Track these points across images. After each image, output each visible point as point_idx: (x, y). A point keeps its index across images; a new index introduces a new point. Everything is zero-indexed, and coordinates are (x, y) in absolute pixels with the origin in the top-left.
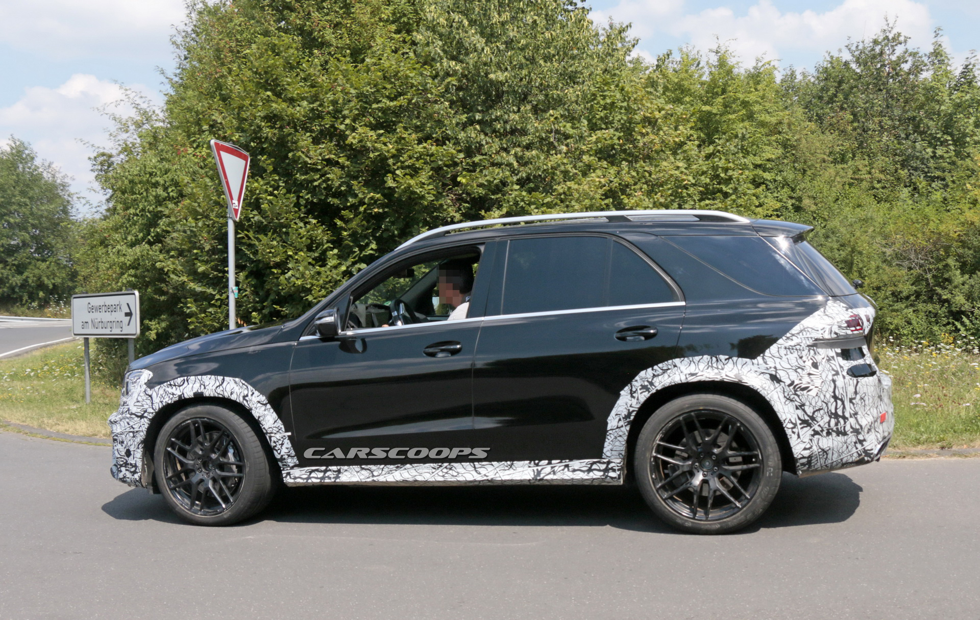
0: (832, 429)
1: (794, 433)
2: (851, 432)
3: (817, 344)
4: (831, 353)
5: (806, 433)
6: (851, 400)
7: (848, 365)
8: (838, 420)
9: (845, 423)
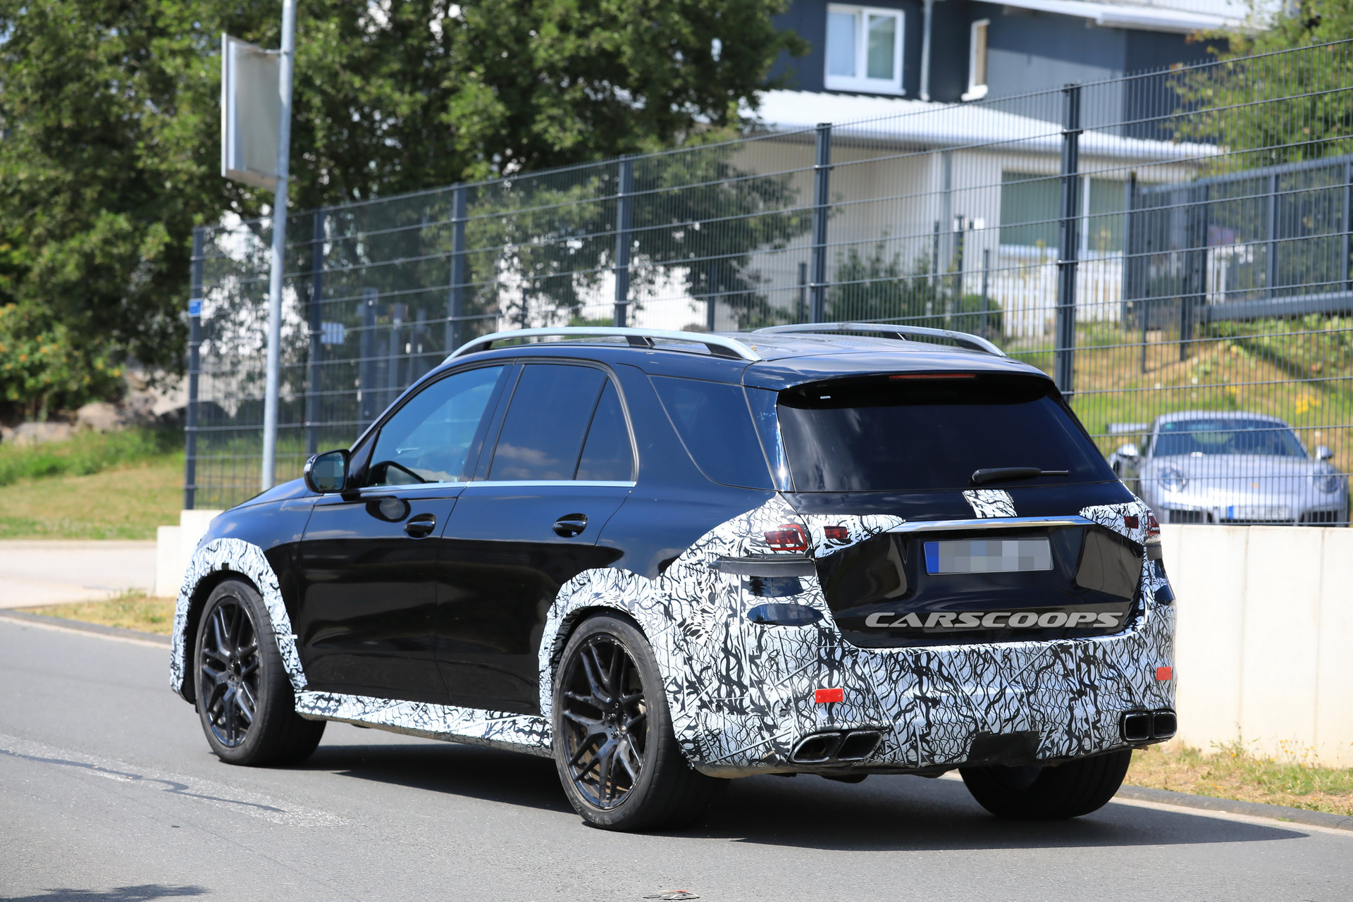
0: (723, 701)
1: (676, 700)
2: (752, 711)
3: (722, 564)
4: (734, 580)
5: (692, 702)
6: (752, 659)
7: (754, 603)
8: (731, 687)
9: (742, 694)
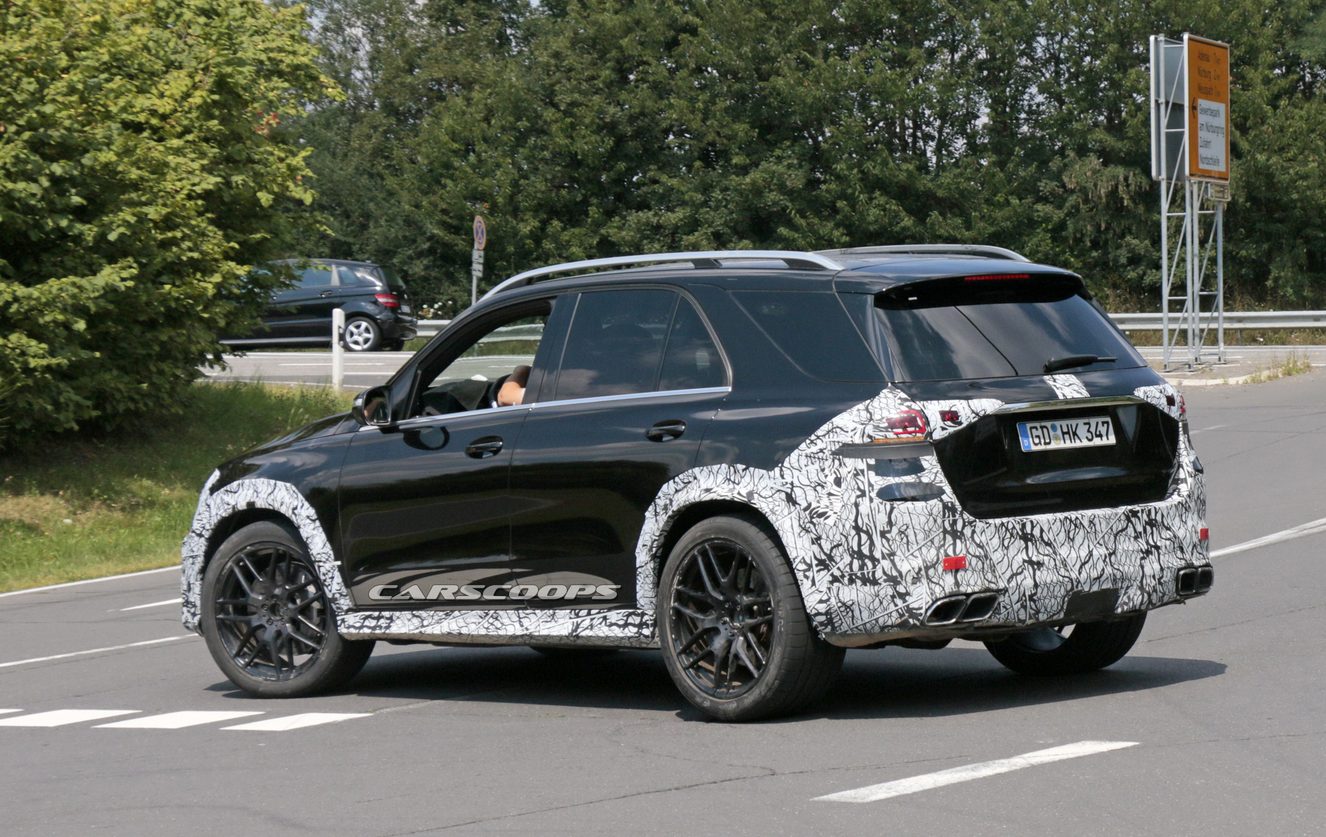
0: (856, 575)
1: (807, 577)
2: (885, 581)
3: (847, 450)
4: (861, 464)
5: (823, 578)
6: (883, 534)
7: (881, 483)
8: (863, 561)
9: (875, 567)
